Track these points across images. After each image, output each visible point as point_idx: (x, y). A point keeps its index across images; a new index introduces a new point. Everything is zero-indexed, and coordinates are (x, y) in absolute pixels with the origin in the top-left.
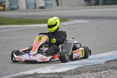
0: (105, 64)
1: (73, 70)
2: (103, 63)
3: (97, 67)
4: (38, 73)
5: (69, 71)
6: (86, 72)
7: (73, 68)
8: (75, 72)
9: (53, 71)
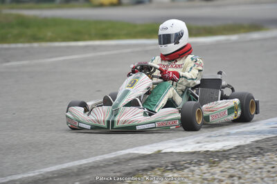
4: (163, 151)
7: (249, 140)
8: (252, 149)
9: (201, 147)
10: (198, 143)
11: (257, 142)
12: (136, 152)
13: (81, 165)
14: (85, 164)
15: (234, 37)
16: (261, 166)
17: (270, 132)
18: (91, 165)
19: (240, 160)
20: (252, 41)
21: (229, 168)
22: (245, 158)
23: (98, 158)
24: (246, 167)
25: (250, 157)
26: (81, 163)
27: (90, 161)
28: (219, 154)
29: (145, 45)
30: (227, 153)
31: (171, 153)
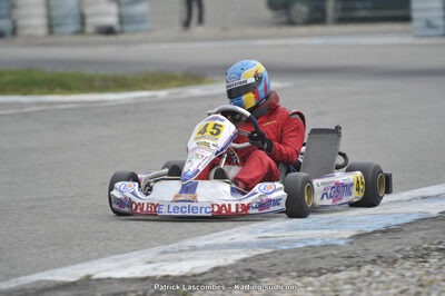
1: (232, 267)
3: (322, 258)
4: (96, 277)
5: (216, 269)
6: (279, 274)
7: (232, 258)
8: (238, 272)
9: (155, 269)
30: (200, 279)
31: (109, 279)
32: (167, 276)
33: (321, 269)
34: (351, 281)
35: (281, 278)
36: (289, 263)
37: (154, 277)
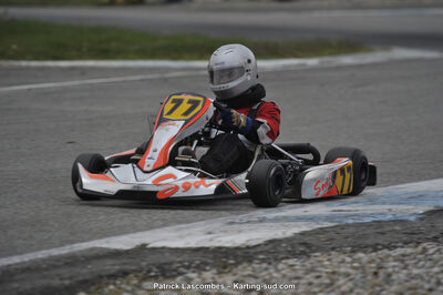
0: (422, 219)
1: (287, 240)
2: (412, 218)
3: (383, 234)
4: (150, 246)
5: (271, 241)
6: (333, 249)
7: (290, 231)
8: (293, 246)
9: (211, 240)
10: (210, 233)
11: (303, 234)
12: (105, 246)
13: (9, 265)
14: (17, 264)
15: (312, 62)
16: (300, 273)
17: (328, 218)
18: (25, 266)
19: (270, 264)
20: (340, 68)
21: (249, 276)
22: (278, 260)
23: (41, 255)
24: (275, 275)
25: (287, 258)
26: (10, 262)
27: (26, 259)
28: (239, 253)
29: (168, 70)
30: (252, 251)
31: (163, 248)
32: (220, 248)
33: (378, 244)
34: (401, 259)
35: (333, 252)
36: (347, 238)
37: (208, 248)
